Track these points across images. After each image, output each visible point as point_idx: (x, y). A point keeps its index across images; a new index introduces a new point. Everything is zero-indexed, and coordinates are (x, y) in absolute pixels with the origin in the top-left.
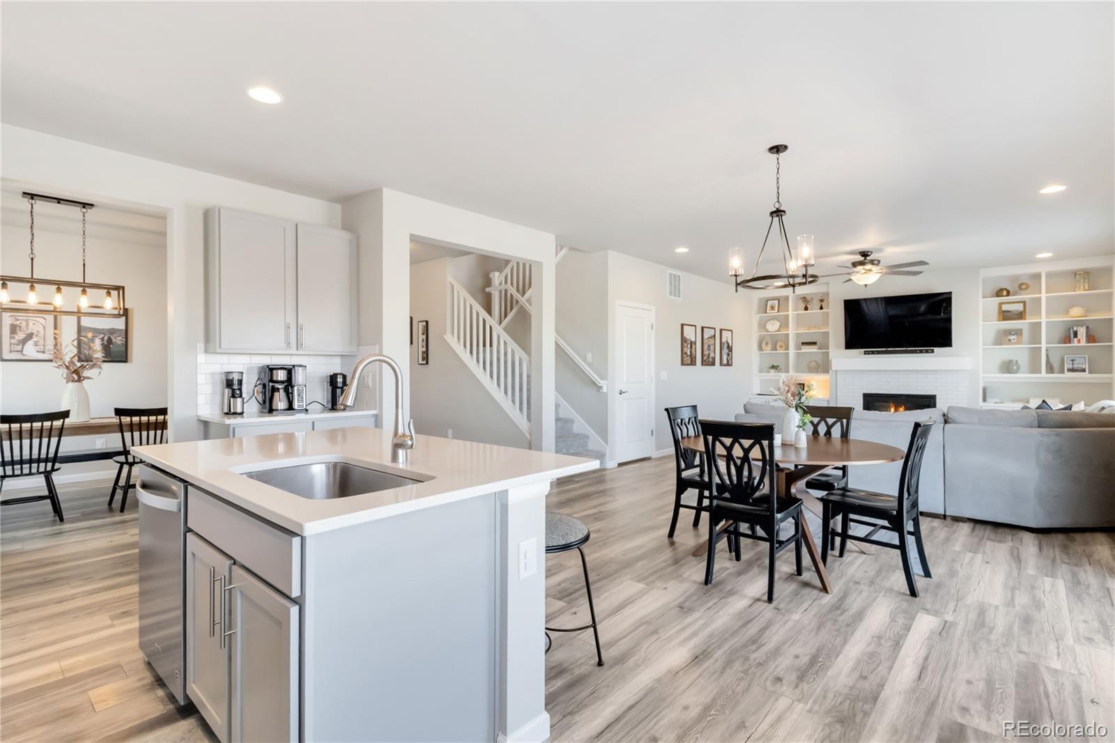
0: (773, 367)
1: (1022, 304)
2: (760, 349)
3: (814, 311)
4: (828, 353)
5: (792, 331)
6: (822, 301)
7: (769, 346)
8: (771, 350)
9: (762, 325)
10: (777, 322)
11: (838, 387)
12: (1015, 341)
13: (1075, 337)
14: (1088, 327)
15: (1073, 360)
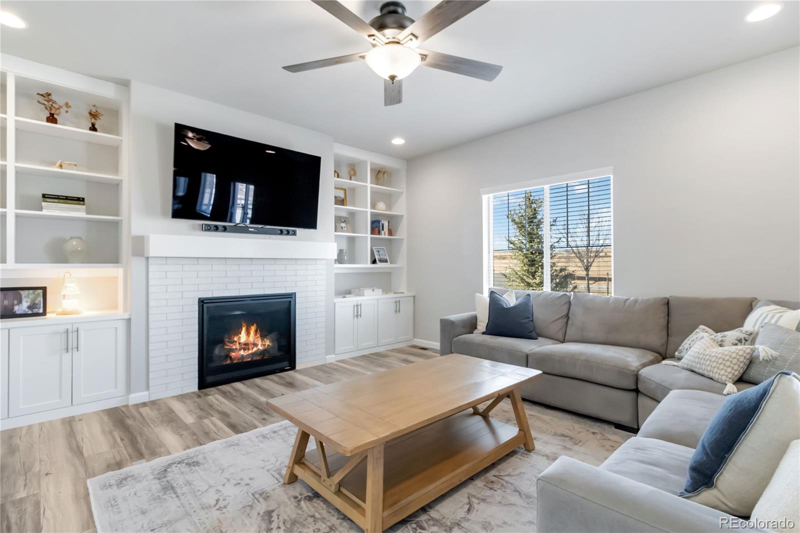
1: (343, 192)
5: (12, 163)
6: (95, 116)
11: (151, 289)
12: (346, 229)
13: (383, 230)
14: (389, 222)
15: (378, 252)
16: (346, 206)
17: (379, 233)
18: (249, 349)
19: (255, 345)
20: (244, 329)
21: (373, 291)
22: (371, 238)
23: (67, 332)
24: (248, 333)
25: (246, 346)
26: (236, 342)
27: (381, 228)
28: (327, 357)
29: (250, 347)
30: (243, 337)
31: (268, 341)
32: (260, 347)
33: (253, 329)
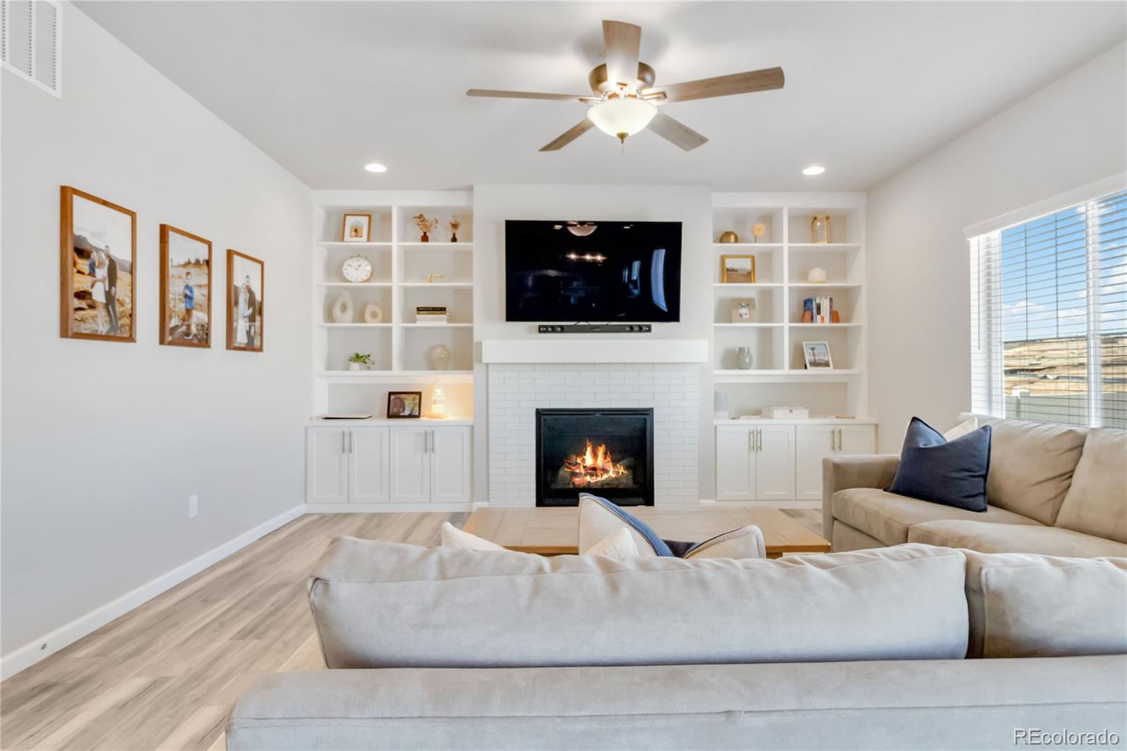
0: (357, 358)
1: (749, 261)
2: (329, 317)
3: (440, 243)
4: (471, 329)
5: (396, 283)
6: (455, 226)
7: (350, 313)
8: (353, 321)
9: (334, 269)
10: (366, 263)
11: (491, 397)
12: (748, 316)
13: (819, 313)
14: (831, 299)
15: (813, 349)
16: (754, 282)
17: (812, 319)
18: (597, 476)
19: (605, 471)
20: (589, 450)
21: (791, 411)
22: (791, 328)
23: (426, 433)
24: (595, 455)
25: (594, 470)
26: (579, 464)
27: (815, 311)
28: (701, 501)
29: (599, 472)
30: (589, 460)
31: (622, 467)
32: (612, 474)
33: (601, 450)
